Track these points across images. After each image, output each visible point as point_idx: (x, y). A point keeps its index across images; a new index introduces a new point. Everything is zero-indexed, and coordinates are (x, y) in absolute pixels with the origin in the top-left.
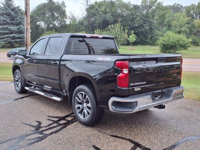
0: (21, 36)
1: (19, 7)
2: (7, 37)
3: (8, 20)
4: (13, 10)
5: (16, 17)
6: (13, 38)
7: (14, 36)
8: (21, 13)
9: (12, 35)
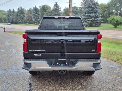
0: (96, 19)
1: (97, 2)
2: (88, 20)
3: (90, 11)
4: (94, 4)
5: (95, 9)
6: (92, 21)
7: (92, 20)
8: (98, 6)
9: (91, 19)
